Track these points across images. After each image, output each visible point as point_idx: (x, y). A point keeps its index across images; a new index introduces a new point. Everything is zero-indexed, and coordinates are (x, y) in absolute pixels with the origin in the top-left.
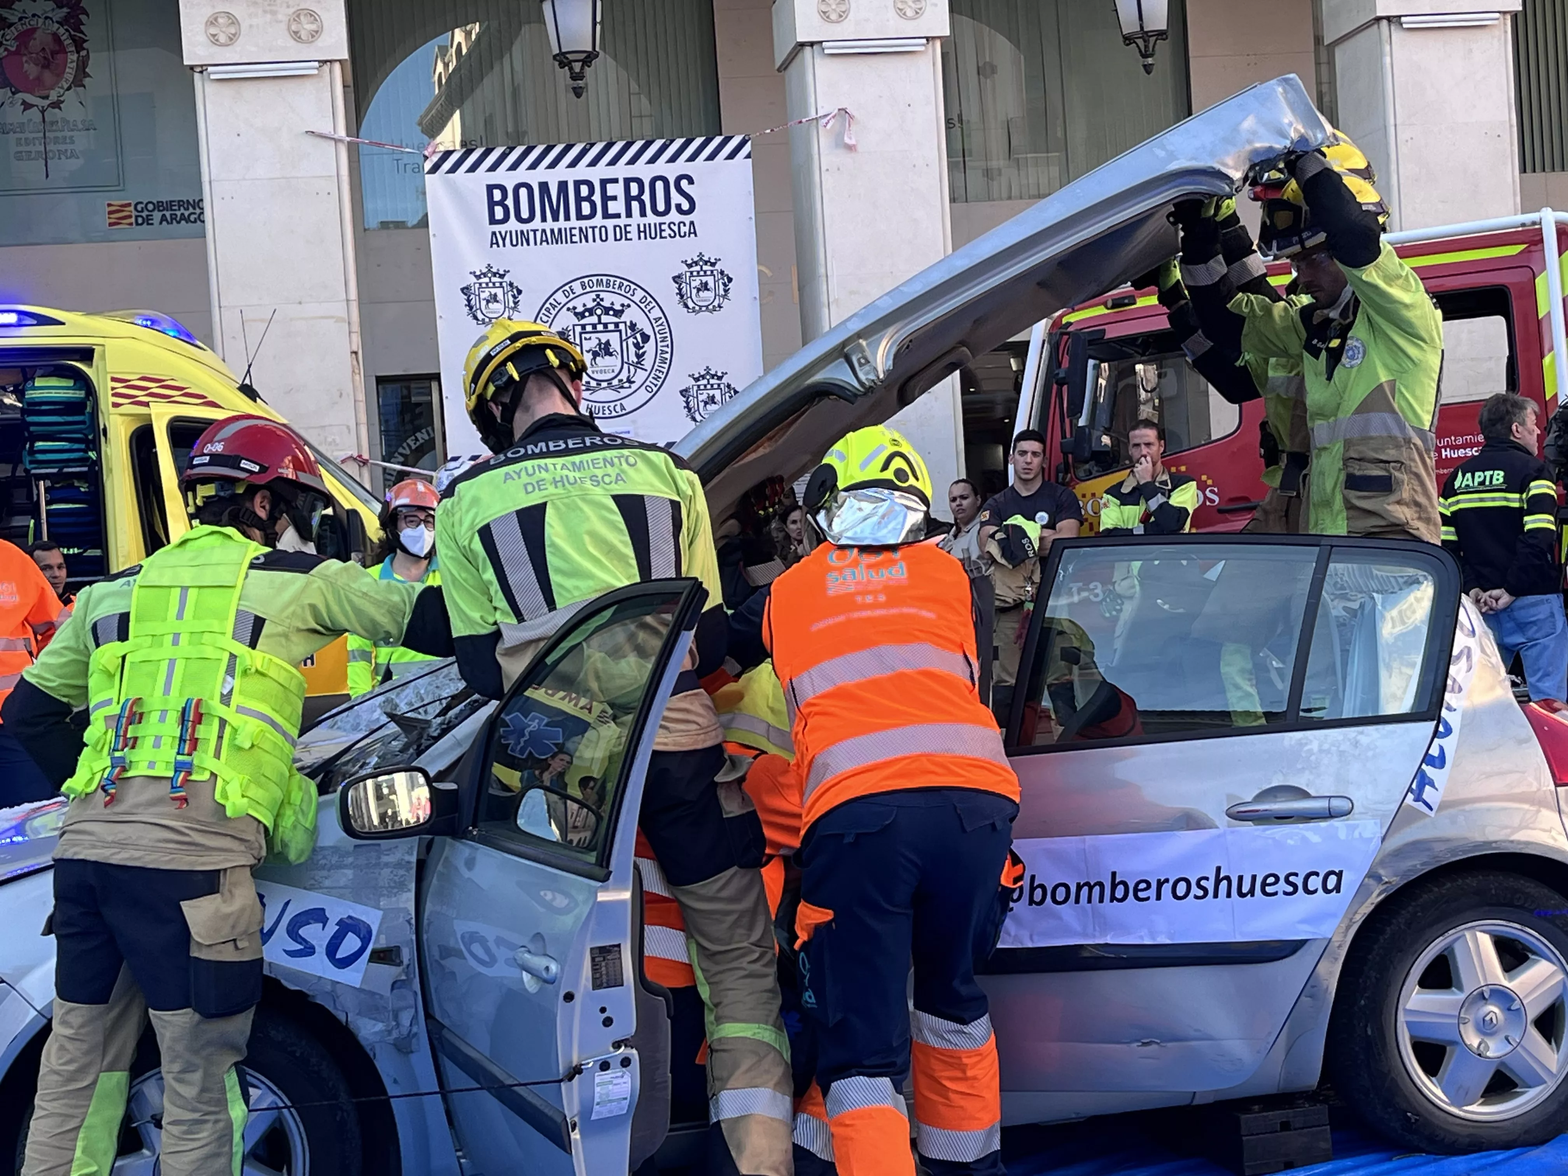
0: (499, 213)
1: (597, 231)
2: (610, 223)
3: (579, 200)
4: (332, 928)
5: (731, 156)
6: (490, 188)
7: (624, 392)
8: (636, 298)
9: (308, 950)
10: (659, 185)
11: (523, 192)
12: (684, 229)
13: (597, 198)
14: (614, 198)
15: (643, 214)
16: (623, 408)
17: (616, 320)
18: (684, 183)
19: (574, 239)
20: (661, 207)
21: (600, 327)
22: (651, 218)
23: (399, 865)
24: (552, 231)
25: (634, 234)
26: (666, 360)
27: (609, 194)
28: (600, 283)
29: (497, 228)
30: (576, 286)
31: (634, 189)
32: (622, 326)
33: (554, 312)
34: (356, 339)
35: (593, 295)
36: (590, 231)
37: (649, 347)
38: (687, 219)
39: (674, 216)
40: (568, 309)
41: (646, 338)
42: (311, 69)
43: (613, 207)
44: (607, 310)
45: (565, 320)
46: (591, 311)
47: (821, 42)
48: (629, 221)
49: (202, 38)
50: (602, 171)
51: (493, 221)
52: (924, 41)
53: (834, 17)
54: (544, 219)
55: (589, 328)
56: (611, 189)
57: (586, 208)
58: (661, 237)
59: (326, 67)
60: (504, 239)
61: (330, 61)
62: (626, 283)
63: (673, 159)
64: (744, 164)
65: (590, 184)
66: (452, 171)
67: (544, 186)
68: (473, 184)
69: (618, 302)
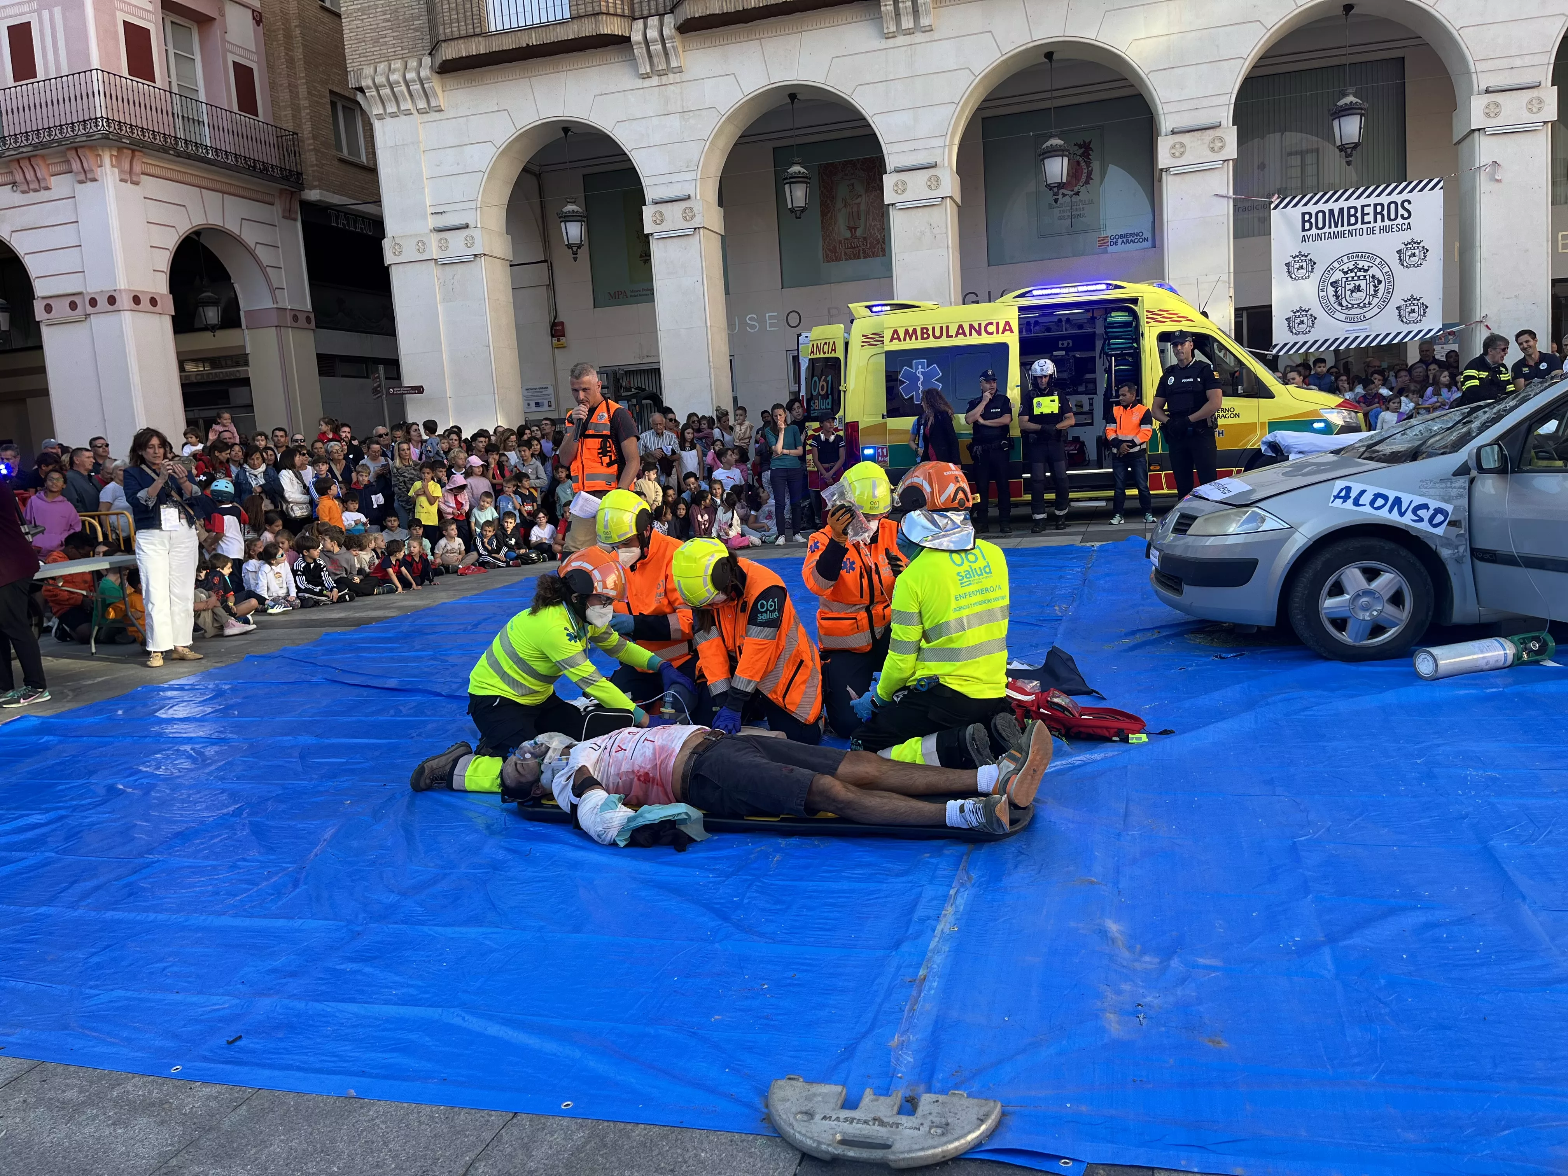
0: (1307, 226)
1: (1357, 231)
2: (1365, 227)
3: (1349, 216)
4: (1431, 512)
5: (1432, 190)
6: (1303, 214)
7: (1366, 309)
8: (1376, 263)
9: (1421, 520)
10: (1393, 206)
12: (1404, 227)
13: (1359, 215)
14: (1368, 214)
15: (1383, 221)
16: (1364, 317)
17: (1364, 274)
18: (1406, 204)
19: (1345, 236)
20: (1393, 216)
21: (1356, 278)
22: (1387, 222)
23: (1460, 488)
24: (1334, 233)
25: (1377, 231)
26: (1390, 293)
27: (1365, 212)
28: (1357, 256)
29: (1305, 233)
30: (1345, 259)
31: (1379, 209)
32: (1367, 277)
33: (1332, 272)
34: (1232, 290)
35: (1353, 263)
36: (1354, 231)
37: (1381, 286)
38: (1406, 222)
39: (1400, 221)
40: (1340, 270)
41: (1380, 282)
42: (1218, 165)
43: (1367, 219)
44: (1360, 270)
45: (1338, 276)
46: (1352, 271)
47: (1486, 128)
48: (1375, 225)
49: (1168, 155)
50: (1363, 201)
51: (1304, 230)
52: (1541, 124)
53: (1492, 115)
54: (1330, 227)
55: (1350, 279)
56: (1367, 210)
57: (1353, 220)
58: (1391, 232)
59: (1226, 163)
60: (1309, 238)
61: (1228, 160)
62: (1371, 255)
64: (1439, 193)
65: (1356, 209)
66: (1285, 207)
67: (1331, 211)
68: (1295, 213)
69: (1366, 265)
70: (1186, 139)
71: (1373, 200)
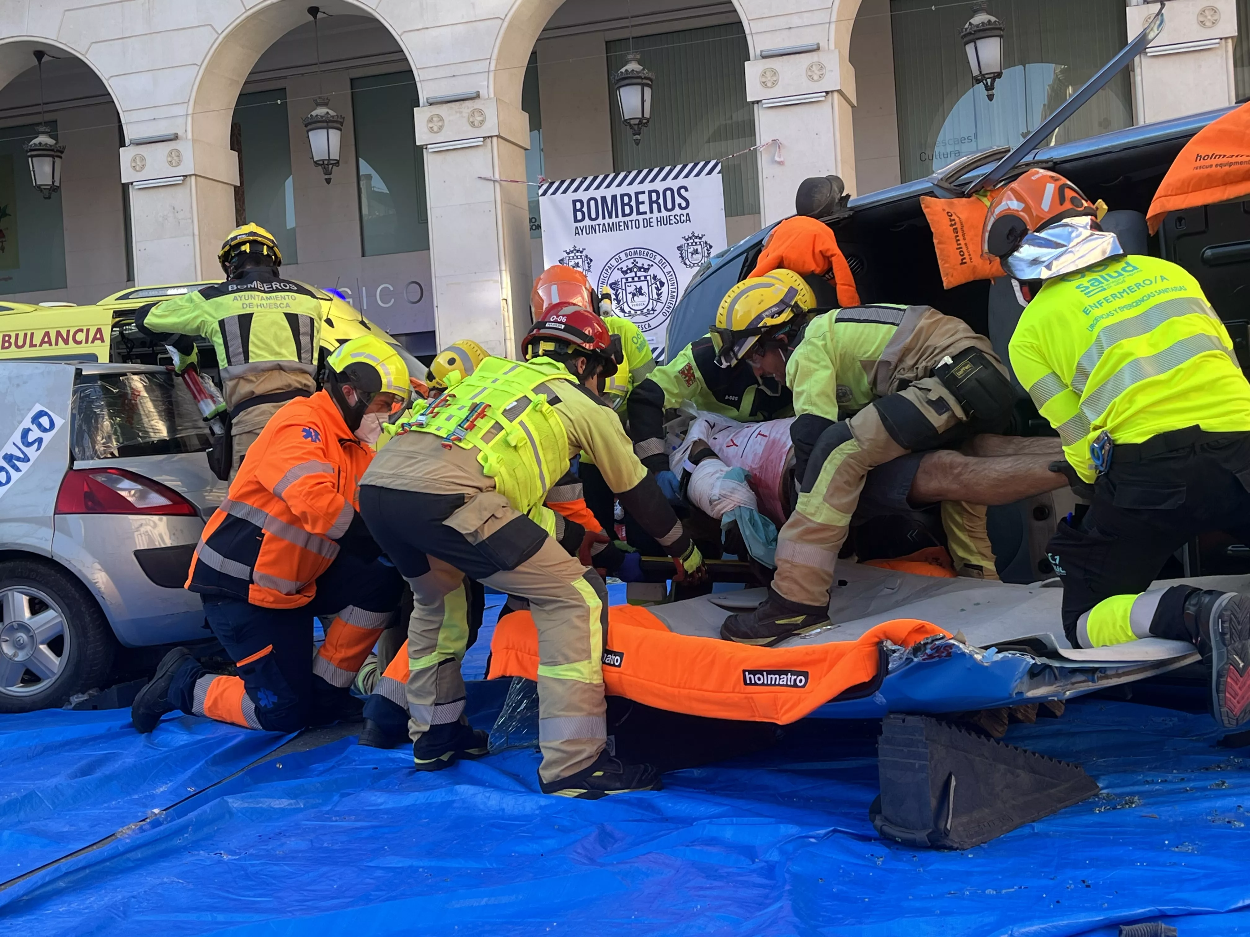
0: (579, 215)
1: (634, 222)
2: (641, 217)
3: (623, 205)
5: (710, 173)
6: (574, 202)
7: (650, 317)
8: (656, 261)
10: (668, 193)
11: (592, 203)
12: (683, 218)
13: (633, 203)
14: (643, 203)
15: (659, 211)
16: (649, 326)
17: (645, 274)
18: (682, 191)
19: (621, 228)
20: (669, 206)
21: (636, 279)
22: (664, 213)
24: (609, 224)
25: (654, 223)
26: (673, 297)
27: (640, 200)
28: (635, 253)
29: (578, 224)
30: (623, 255)
31: (654, 196)
32: (648, 278)
33: (610, 271)
35: (632, 260)
36: (630, 223)
37: (664, 289)
38: (685, 212)
39: (677, 211)
40: (618, 269)
41: (662, 284)
42: (479, 142)
43: (642, 208)
44: (640, 269)
45: (617, 275)
46: (631, 270)
47: (761, 101)
48: (651, 216)
49: (426, 130)
50: (636, 187)
51: (576, 221)
52: (824, 94)
53: (769, 84)
54: (604, 218)
55: (630, 280)
56: (641, 198)
57: (627, 210)
58: (670, 224)
59: (489, 140)
60: (582, 231)
61: (491, 137)
62: (650, 252)
63: (676, 177)
64: (717, 178)
65: (629, 196)
66: (554, 193)
67: (604, 199)
68: (565, 200)
69: (646, 263)
70: (442, 110)
71: (647, 186)
